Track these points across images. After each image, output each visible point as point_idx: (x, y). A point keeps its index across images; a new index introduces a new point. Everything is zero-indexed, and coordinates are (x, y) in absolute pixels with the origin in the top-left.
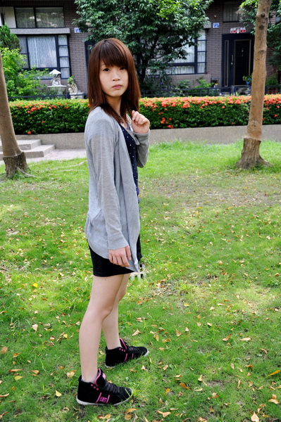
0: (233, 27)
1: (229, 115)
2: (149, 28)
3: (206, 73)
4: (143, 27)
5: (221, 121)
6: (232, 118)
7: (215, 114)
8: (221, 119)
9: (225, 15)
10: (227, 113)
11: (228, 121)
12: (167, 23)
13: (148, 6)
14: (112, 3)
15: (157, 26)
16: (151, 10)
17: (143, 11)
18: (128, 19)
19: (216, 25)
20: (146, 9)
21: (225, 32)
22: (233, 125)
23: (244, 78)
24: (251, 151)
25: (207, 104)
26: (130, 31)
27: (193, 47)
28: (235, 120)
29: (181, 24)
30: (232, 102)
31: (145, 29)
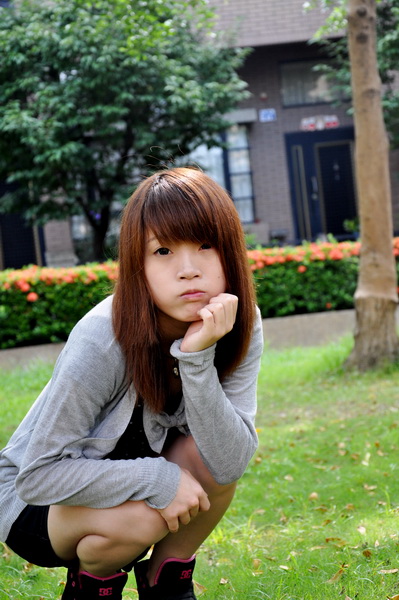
0: (308, 115)
1: (317, 287)
2: (108, 110)
3: (256, 221)
4: (92, 110)
5: (301, 303)
6: (325, 293)
7: (283, 287)
8: (300, 298)
9: (284, 91)
10: (313, 283)
11: (318, 300)
12: (149, 98)
13: (101, 59)
14: (14, 63)
15: (127, 104)
16: (108, 70)
17: (91, 73)
18: (55, 94)
19: (267, 115)
20: (96, 66)
21: (291, 128)
22: (330, 310)
23: (348, 224)
24: (375, 328)
25: (261, 265)
26: (64, 118)
27: (217, 151)
28: (334, 298)
29: (184, 98)
30: (320, 256)
31: (99, 114)
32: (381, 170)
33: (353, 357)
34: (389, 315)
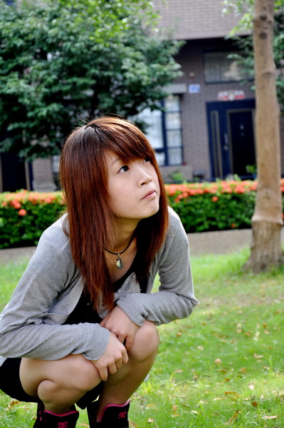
0: (223, 90)
1: (225, 212)
2: (80, 81)
3: (184, 163)
4: (70, 81)
5: (213, 223)
6: (231, 216)
7: (201, 211)
8: (213, 219)
9: (206, 72)
10: (223, 209)
11: (226, 222)
13: (77, 45)
14: (15, 46)
15: (94, 77)
16: (82, 53)
17: (70, 55)
18: (44, 68)
19: (194, 89)
20: (73, 50)
21: (211, 99)
22: (234, 228)
23: (249, 168)
24: (266, 242)
25: (186, 195)
26: (49, 86)
27: (157, 113)
28: (238, 220)
29: (135, 74)
30: (228, 190)
31: (74, 84)
32: (274, 130)
33: (249, 263)
34: (276, 233)
